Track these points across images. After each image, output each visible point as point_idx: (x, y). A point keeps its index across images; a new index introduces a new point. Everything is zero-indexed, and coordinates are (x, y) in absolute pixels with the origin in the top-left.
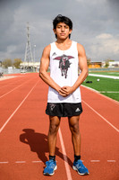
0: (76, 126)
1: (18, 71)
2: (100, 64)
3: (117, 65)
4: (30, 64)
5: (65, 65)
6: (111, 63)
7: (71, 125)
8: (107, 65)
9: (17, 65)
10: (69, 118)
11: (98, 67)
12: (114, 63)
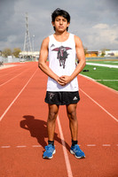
0: (73, 114)
1: (17, 60)
2: (96, 53)
3: (112, 54)
4: (29, 53)
5: (63, 56)
6: (107, 53)
7: (69, 113)
8: (103, 54)
9: (17, 54)
10: (67, 106)
11: (94, 56)
12: (110, 52)
